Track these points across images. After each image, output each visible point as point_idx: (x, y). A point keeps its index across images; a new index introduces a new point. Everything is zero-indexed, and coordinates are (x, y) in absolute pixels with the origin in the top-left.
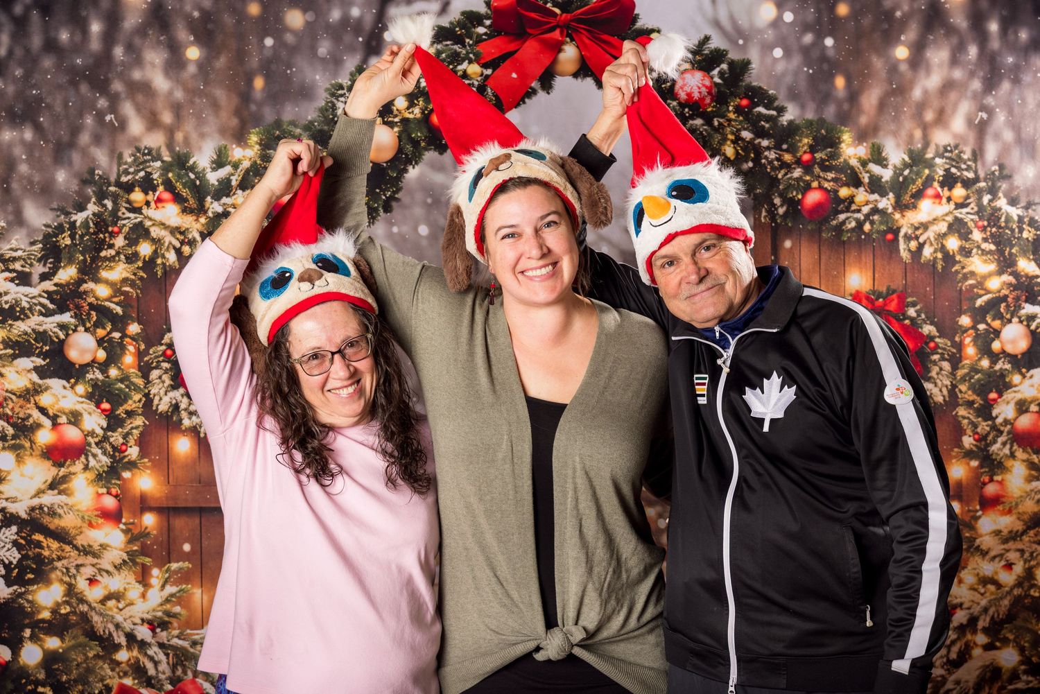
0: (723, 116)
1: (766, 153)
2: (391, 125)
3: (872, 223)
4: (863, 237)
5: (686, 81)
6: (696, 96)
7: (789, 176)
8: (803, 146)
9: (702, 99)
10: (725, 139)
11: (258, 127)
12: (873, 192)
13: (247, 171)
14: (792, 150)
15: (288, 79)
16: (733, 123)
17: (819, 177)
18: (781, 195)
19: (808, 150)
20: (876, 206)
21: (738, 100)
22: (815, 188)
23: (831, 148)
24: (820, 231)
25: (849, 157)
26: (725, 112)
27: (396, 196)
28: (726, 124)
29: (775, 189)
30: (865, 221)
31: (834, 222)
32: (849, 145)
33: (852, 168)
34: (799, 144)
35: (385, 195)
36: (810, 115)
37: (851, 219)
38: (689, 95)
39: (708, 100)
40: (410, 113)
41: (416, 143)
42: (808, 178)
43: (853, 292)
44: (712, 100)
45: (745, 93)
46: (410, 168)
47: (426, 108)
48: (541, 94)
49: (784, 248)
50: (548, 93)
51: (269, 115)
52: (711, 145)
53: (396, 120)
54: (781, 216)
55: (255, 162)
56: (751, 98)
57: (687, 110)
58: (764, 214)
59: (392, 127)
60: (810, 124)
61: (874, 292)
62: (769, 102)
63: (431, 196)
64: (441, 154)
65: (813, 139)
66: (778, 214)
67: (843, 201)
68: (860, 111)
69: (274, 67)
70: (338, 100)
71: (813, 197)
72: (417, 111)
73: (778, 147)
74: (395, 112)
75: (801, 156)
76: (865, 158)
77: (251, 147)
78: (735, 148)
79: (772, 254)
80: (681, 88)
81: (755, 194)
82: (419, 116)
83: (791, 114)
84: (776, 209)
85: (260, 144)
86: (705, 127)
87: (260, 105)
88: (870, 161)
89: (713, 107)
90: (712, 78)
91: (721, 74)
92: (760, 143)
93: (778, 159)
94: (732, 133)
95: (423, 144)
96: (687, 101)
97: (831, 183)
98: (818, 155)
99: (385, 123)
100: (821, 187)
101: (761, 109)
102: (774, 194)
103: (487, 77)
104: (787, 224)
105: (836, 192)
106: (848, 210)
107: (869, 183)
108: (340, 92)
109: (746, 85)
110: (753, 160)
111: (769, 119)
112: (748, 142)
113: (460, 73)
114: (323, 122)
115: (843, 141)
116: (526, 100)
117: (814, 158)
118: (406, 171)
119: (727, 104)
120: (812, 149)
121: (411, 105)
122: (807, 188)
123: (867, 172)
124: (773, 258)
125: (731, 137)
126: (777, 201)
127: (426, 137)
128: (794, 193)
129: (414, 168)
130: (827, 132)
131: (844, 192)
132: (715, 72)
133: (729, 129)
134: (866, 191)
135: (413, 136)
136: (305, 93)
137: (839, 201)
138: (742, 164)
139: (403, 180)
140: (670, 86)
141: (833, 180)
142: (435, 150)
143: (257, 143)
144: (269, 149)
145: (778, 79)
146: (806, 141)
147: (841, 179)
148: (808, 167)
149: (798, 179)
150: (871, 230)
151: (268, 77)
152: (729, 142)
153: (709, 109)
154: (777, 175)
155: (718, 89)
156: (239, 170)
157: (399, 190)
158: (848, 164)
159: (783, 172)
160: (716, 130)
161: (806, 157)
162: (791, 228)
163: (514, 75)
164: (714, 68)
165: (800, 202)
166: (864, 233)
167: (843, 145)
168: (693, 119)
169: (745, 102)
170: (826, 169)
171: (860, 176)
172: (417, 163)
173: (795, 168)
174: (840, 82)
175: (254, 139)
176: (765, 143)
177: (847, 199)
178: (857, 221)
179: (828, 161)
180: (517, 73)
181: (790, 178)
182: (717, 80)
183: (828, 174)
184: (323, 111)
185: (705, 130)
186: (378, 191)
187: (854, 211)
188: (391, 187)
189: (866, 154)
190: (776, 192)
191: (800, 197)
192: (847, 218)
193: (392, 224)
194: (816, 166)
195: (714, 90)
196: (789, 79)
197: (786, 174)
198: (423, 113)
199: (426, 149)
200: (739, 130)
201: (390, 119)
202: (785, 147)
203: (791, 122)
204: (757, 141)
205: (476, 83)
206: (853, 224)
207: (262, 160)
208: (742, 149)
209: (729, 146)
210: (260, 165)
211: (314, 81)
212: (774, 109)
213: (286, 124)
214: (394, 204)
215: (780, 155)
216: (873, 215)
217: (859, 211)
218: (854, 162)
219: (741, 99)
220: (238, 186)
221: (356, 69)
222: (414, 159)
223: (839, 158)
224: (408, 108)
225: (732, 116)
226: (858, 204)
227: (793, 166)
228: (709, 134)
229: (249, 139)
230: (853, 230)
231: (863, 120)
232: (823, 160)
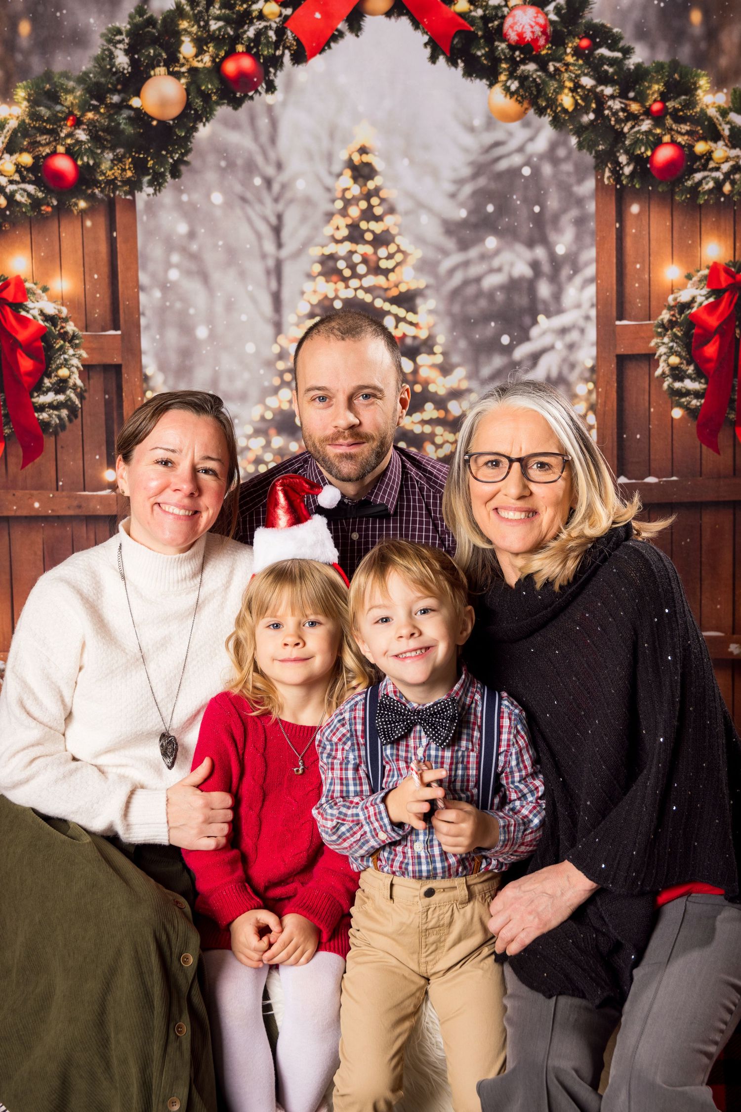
0: (560, 60)
1: (610, 103)
2: (177, 75)
3: (733, 183)
4: (722, 199)
5: (517, 18)
6: (528, 36)
7: (636, 129)
8: (653, 93)
9: (535, 40)
10: (562, 87)
11: (26, 80)
12: (734, 147)
13: (15, 132)
14: (640, 98)
15: (58, 22)
16: (571, 68)
17: (672, 129)
18: (627, 152)
19: (659, 99)
20: (737, 163)
21: (577, 41)
22: (667, 143)
23: (686, 95)
24: (672, 193)
25: (707, 106)
26: (562, 54)
27: (185, 159)
28: (563, 69)
29: (620, 145)
30: (724, 181)
31: (689, 183)
32: (706, 92)
33: (710, 119)
34: (648, 92)
35: (172, 158)
36: (662, 57)
37: (708, 179)
38: (520, 35)
39: (542, 41)
40: (198, 61)
41: (206, 97)
42: (658, 131)
43: (711, 264)
44: (547, 41)
45: (585, 32)
46: (200, 126)
47: (217, 55)
48: (349, 37)
49: (631, 214)
50: (357, 36)
51: (37, 66)
52: (546, 94)
53: (183, 69)
54: (627, 177)
55: (23, 121)
56: (592, 38)
57: (517, 53)
58: (607, 174)
59: (179, 78)
60: (660, 67)
61: (734, 264)
62: (613, 41)
63: (225, 158)
64: (235, 108)
65: (665, 85)
66: (623, 174)
67: (699, 158)
68: (719, 51)
69: (41, 9)
70: (116, 48)
71: (665, 154)
72: (207, 58)
73: (623, 95)
74: (182, 61)
75: (650, 106)
76: (725, 106)
77: (18, 103)
78: (573, 97)
79: (617, 221)
80: (511, 27)
81: (597, 152)
82: (209, 64)
83: (639, 56)
84: (622, 168)
85: (28, 100)
86: (539, 73)
87: (27, 54)
88: (731, 110)
89: (549, 49)
90: (547, 14)
91: (558, 10)
92: (602, 91)
93: (623, 110)
94: (571, 80)
95: (214, 98)
96: (517, 42)
97: (686, 137)
98: (670, 104)
99: (170, 73)
100: (673, 142)
101: (604, 51)
102: (619, 151)
103: (287, 18)
104: (634, 186)
105: (691, 147)
106: (705, 168)
107: (729, 136)
108: (118, 38)
109: (586, 23)
110: (594, 111)
111: (612, 62)
112: (589, 90)
113: (255, 14)
114: (99, 73)
115: (700, 87)
116: (332, 45)
117: (665, 108)
118: (195, 129)
119: (564, 45)
120: (664, 97)
121: (200, 52)
122: (658, 143)
123: (728, 123)
124: (618, 225)
125: (569, 84)
126: (623, 159)
127: (218, 90)
128: (643, 149)
129: (204, 125)
130: (680, 76)
131: (701, 147)
132: (551, 7)
133: (566, 75)
134: (726, 145)
135: (203, 88)
136: (78, 39)
137: (695, 157)
138: (581, 116)
139: (193, 140)
140: (498, 25)
141: (688, 133)
142: (228, 104)
143: (25, 99)
144: (39, 106)
145: (624, 15)
146: (656, 87)
147: (697, 132)
148: (658, 119)
149: (648, 133)
150: (731, 191)
151: (36, 22)
152: (566, 91)
153: (544, 52)
154: (622, 129)
155: (554, 27)
156: (5, 131)
157: (188, 151)
158: (706, 114)
159: (629, 125)
160: (552, 76)
161: (656, 107)
162: (638, 190)
163: (318, 15)
164: (549, 3)
165: (650, 159)
166: (723, 195)
167: (699, 92)
168: (525, 64)
169: (585, 43)
170: (679, 120)
171: (720, 128)
172: (208, 120)
173: (643, 120)
174: (696, 17)
175: (21, 94)
176: (608, 91)
177: (703, 155)
178: (716, 181)
179: (681, 110)
180: (321, 13)
181: (638, 132)
182: (553, 17)
183: (682, 126)
184: (99, 60)
185: (540, 77)
186: (164, 153)
187: (712, 170)
188: (179, 149)
189: (726, 102)
190: (622, 148)
191: (649, 153)
192: (704, 178)
193: (181, 192)
194: (668, 117)
195: (550, 30)
196: (636, 15)
197: (633, 127)
198: (213, 61)
199: (218, 103)
200: (578, 76)
201: (176, 69)
202: (632, 95)
203: (638, 66)
204: (599, 89)
205: (274, 25)
206: (711, 184)
207: (31, 119)
208: (582, 98)
209: (567, 95)
210: (29, 124)
211: (88, 24)
212: (619, 50)
213: (57, 76)
214: (183, 168)
215: (626, 105)
216: (734, 174)
217: (717, 169)
218: (712, 112)
219: (580, 39)
220: (5, 149)
221: (136, 10)
222: (205, 115)
223: (694, 107)
224: (196, 56)
225: (570, 59)
226: (717, 161)
227: (641, 117)
228: (544, 82)
229: (16, 95)
230: (710, 191)
231: (724, 62)
232: (676, 110)
